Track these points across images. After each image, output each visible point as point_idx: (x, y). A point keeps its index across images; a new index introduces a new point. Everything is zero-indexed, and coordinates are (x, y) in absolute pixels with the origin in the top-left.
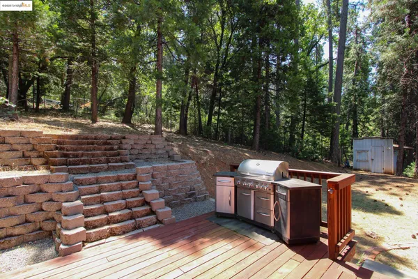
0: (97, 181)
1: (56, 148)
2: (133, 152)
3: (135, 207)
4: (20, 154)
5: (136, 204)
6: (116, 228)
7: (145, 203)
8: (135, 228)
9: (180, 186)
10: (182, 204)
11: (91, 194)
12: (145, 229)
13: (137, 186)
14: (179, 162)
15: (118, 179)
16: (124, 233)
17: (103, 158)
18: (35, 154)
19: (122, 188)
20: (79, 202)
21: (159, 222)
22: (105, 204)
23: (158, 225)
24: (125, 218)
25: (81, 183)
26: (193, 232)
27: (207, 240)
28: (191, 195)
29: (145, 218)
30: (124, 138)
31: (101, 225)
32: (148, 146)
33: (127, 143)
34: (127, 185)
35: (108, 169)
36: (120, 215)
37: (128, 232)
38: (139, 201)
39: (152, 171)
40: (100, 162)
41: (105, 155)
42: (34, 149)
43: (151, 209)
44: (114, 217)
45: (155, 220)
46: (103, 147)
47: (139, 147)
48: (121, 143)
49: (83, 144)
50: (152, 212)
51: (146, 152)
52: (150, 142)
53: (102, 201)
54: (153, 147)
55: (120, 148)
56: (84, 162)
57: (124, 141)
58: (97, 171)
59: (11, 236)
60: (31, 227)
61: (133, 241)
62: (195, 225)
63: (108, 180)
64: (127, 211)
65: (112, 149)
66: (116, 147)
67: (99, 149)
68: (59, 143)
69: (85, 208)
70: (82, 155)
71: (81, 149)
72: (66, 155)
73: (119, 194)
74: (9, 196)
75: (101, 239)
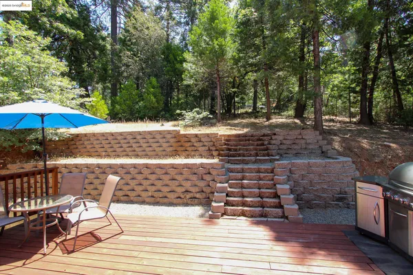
0: (243, 171)
1: (225, 144)
2: (281, 147)
3: (267, 197)
4: (207, 148)
5: (267, 194)
6: (246, 211)
7: (276, 196)
8: (261, 216)
9: (325, 187)
10: (326, 207)
11: (237, 180)
12: (269, 219)
13: (273, 180)
14: (333, 159)
15: (259, 171)
16: (252, 217)
17: (253, 153)
18: (214, 148)
19: (260, 179)
20: (226, 185)
21: (284, 216)
22: (244, 190)
23: (282, 220)
24: (255, 205)
25: (231, 171)
26: (312, 238)
27: (323, 252)
28: (340, 199)
29: (271, 209)
30: (275, 134)
31: (238, 205)
32: (297, 141)
33: (276, 139)
34: (264, 177)
35: (256, 162)
36: (252, 201)
37: (255, 217)
38: (271, 193)
39: (290, 166)
40: (250, 156)
41: (256, 149)
42: (214, 145)
43: (280, 203)
44: (247, 201)
45: (281, 214)
46: (256, 143)
47: (288, 142)
48: (271, 139)
49: (242, 141)
50: (280, 206)
51: (296, 147)
52: (301, 137)
53: (242, 187)
54: (303, 141)
55: (270, 144)
56: (239, 155)
57: (274, 137)
58: (247, 163)
59: (195, 198)
60: (204, 195)
61: (254, 226)
62: (321, 232)
63: (251, 171)
64: (259, 199)
65: (263, 145)
66: (266, 143)
67: (253, 145)
68: (227, 140)
69: (229, 189)
70: (240, 149)
71: (240, 145)
72: (229, 150)
73: (256, 183)
74: (195, 174)
75: (234, 215)
